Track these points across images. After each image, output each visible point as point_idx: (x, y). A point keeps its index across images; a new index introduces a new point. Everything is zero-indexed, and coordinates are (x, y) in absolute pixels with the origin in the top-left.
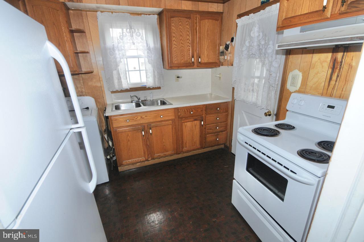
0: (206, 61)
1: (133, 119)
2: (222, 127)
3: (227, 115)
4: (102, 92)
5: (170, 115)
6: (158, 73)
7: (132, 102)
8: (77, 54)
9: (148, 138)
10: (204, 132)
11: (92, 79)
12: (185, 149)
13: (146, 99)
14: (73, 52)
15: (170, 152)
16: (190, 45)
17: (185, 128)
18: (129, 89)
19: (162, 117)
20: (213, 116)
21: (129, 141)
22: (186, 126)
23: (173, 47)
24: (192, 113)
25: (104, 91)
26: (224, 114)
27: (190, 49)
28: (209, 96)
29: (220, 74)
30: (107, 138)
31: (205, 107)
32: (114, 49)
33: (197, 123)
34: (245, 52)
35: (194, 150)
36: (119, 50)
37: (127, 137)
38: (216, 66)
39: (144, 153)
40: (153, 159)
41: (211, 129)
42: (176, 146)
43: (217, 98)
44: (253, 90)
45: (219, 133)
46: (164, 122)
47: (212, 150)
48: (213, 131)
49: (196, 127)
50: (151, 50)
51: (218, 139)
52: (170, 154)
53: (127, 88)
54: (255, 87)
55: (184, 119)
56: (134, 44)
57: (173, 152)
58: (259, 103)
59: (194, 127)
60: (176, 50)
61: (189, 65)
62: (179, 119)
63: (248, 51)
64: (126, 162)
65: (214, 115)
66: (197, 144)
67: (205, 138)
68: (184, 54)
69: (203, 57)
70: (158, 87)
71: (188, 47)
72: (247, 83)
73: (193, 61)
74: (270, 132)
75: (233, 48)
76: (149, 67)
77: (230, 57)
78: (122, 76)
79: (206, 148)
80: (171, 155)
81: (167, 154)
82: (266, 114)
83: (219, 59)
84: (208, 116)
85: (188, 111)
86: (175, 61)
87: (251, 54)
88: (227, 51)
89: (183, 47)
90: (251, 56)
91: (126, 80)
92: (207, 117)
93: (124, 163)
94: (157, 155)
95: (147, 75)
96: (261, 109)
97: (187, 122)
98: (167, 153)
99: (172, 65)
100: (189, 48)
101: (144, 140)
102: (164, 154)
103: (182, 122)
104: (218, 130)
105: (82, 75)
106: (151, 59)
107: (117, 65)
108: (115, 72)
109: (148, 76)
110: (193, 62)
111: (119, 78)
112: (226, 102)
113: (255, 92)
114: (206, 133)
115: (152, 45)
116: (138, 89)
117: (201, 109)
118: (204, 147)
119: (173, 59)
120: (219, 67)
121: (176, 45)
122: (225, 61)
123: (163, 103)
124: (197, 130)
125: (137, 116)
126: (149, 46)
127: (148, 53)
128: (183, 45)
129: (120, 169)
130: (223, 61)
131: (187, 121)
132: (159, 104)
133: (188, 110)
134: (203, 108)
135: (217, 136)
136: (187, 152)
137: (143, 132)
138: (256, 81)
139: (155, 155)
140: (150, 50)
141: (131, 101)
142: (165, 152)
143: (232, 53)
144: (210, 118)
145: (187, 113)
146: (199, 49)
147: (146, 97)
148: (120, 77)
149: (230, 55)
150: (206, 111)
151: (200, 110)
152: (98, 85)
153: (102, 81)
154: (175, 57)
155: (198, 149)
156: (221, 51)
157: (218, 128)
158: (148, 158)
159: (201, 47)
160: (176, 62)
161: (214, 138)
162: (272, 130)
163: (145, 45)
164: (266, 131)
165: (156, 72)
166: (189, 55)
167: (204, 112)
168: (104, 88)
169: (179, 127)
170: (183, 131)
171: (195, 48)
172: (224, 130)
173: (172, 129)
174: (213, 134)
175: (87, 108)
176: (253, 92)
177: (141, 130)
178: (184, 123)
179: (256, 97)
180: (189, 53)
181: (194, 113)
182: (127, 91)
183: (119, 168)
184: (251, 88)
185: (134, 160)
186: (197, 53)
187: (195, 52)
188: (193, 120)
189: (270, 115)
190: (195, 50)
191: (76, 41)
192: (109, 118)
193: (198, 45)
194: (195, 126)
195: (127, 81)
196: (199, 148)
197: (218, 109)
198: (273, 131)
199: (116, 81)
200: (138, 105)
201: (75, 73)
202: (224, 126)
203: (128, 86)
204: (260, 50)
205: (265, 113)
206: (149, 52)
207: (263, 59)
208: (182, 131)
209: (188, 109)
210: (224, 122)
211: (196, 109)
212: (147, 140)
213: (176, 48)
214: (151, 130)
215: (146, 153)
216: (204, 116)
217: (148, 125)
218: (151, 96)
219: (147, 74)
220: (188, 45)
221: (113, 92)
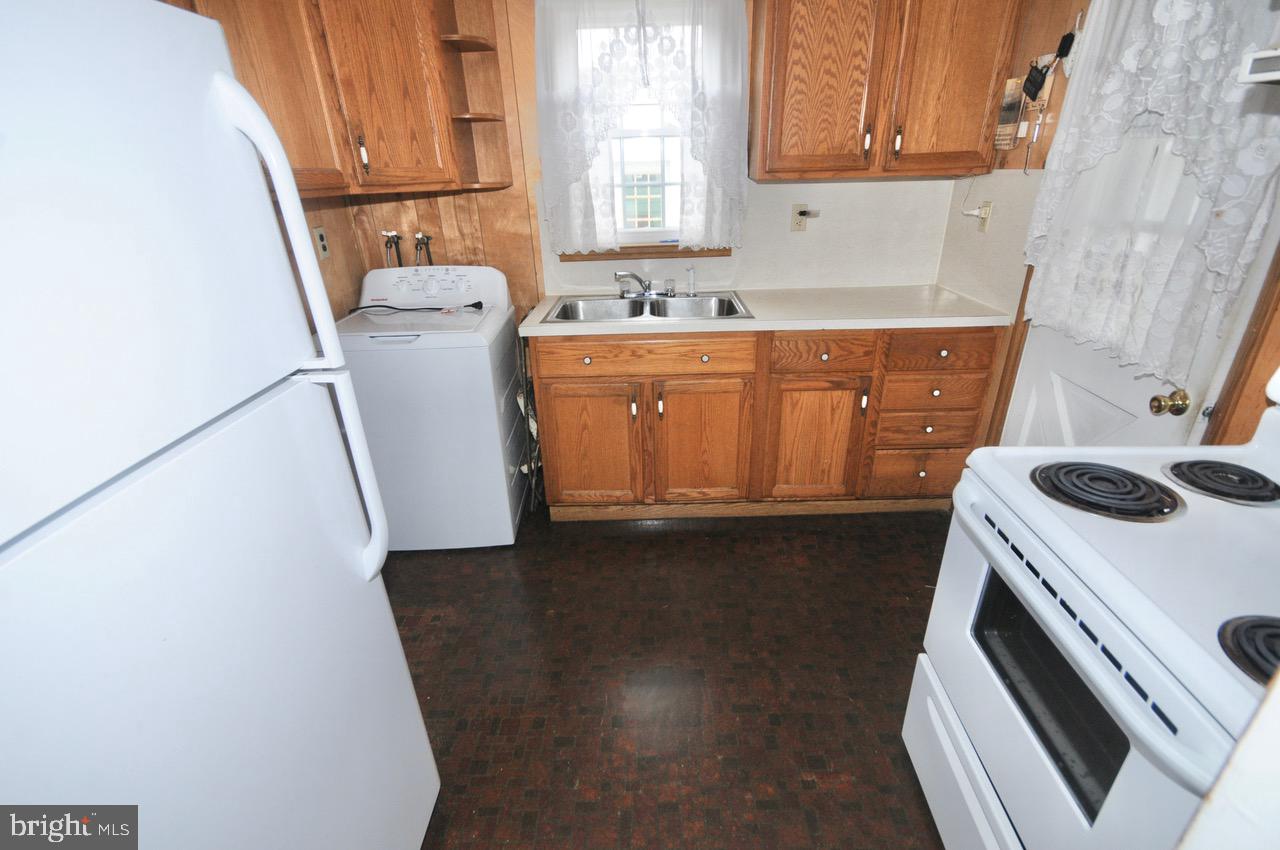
0: (925, 149)
1: (605, 357)
2: (949, 428)
3: (985, 384)
4: (534, 252)
5: (736, 355)
6: (725, 192)
7: (622, 297)
8: (465, 125)
9: (650, 429)
10: (870, 439)
11: (505, 211)
12: (781, 489)
13: (673, 291)
14: (447, 118)
15: (725, 489)
16: (861, 78)
17: (792, 413)
18: (618, 250)
19: (705, 359)
20: (916, 381)
21: (585, 427)
22: (797, 402)
23: (788, 90)
24: (825, 357)
25: (540, 253)
26: (973, 376)
27: (860, 95)
28: (926, 294)
29: (987, 204)
30: (526, 408)
31: (886, 338)
32: (576, 103)
33: (845, 398)
34: (1114, 103)
35: (818, 498)
36: (594, 110)
37: (582, 411)
38: (974, 171)
39: (633, 478)
40: (661, 501)
41: (898, 431)
42: (747, 475)
43: (960, 307)
44: (1118, 285)
45: (931, 451)
46: (713, 378)
47: (894, 510)
48: (905, 439)
49: (837, 417)
50: (709, 105)
51: (922, 474)
52: (722, 498)
53: (610, 247)
54: (1133, 274)
55: (790, 376)
56: (647, 84)
57: (735, 492)
58: (1134, 349)
59: (829, 413)
60: (799, 102)
61: (849, 165)
62: (773, 375)
63: (1129, 100)
64: (571, 495)
65: (918, 377)
66: (832, 480)
67: (869, 461)
68: (830, 120)
69: (917, 127)
70: (719, 250)
71: (852, 87)
72: (1094, 250)
73: (867, 146)
74: (1129, 493)
75: (1063, 82)
76: (697, 171)
77: (1043, 125)
78: (597, 203)
79: (869, 498)
80: (727, 501)
81: (713, 495)
82: (1160, 401)
83: (991, 138)
84: (893, 378)
85: (810, 349)
86: (793, 145)
87: (1140, 110)
88: (1034, 98)
89: (831, 87)
90: (1139, 121)
91: (610, 218)
92: (890, 381)
93: (564, 497)
94: (675, 490)
95: (683, 204)
96: (1136, 378)
97: (800, 390)
98: (712, 492)
99: (778, 165)
100: (859, 90)
101: (637, 432)
102: (699, 493)
103: (783, 386)
104: (927, 437)
105: (480, 196)
106: (702, 139)
107: (585, 166)
108: (575, 189)
109: (688, 207)
110: (867, 151)
111: (588, 212)
112: (989, 329)
113: (1128, 299)
114: (876, 442)
115: (712, 85)
116: (650, 250)
117: (866, 346)
118: (858, 496)
119: (784, 139)
120: (989, 172)
121: (802, 81)
122: (1015, 148)
123: (727, 309)
124: (840, 425)
125: (618, 346)
126: (700, 90)
127: (694, 117)
128: (833, 81)
129: (556, 514)
130: (1007, 148)
131: (802, 385)
132: (714, 313)
133: (812, 344)
134: (875, 342)
135: (922, 460)
136: (792, 499)
137: (634, 406)
138: (1143, 243)
139: (671, 490)
140: (703, 107)
141: (619, 293)
142: (704, 487)
143: (1053, 107)
144: (903, 387)
145: (805, 356)
146: (899, 98)
147: (673, 280)
148: (592, 206)
149: (1044, 118)
150: (887, 356)
151: (860, 351)
152: (524, 229)
153: (535, 216)
154: (794, 130)
155: (836, 497)
156: (1007, 100)
157: (929, 430)
158: (645, 494)
159: (914, 86)
160: (794, 152)
161: (906, 467)
162: (1143, 486)
163: (689, 86)
164: (1106, 484)
165: (718, 193)
166: (852, 122)
167: (879, 358)
168: (539, 241)
169: (767, 406)
170: (782, 422)
171: (884, 94)
172: (958, 441)
173: (741, 407)
174: (905, 452)
175: (478, 306)
176: (1118, 293)
177: (628, 396)
178: (788, 393)
179: (1125, 319)
180: (854, 114)
181: (836, 358)
182: (610, 255)
183: (552, 510)
184: (1111, 275)
185: (598, 493)
186: (890, 116)
187: (881, 109)
188: (827, 385)
189: (1178, 411)
190: (885, 102)
191: (466, 80)
192: (531, 343)
193: (901, 77)
194: (833, 409)
195: (615, 223)
196: (837, 495)
197: (944, 353)
198: (1144, 489)
199: (577, 221)
200: (636, 309)
201: (448, 188)
202: (965, 424)
203: (616, 240)
204: (1189, 88)
205: (1154, 399)
206: (700, 113)
207: (1194, 137)
208: (779, 423)
209: (814, 342)
210: (962, 410)
211: (843, 344)
212: (647, 434)
213: (801, 92)
214: (661, 403)
215: (640, 477)
216: (875, 373)
217: (656, 383)
218: (692, 282)
219: (686, 198)
220: (857, 81)
221: (565, 258)
